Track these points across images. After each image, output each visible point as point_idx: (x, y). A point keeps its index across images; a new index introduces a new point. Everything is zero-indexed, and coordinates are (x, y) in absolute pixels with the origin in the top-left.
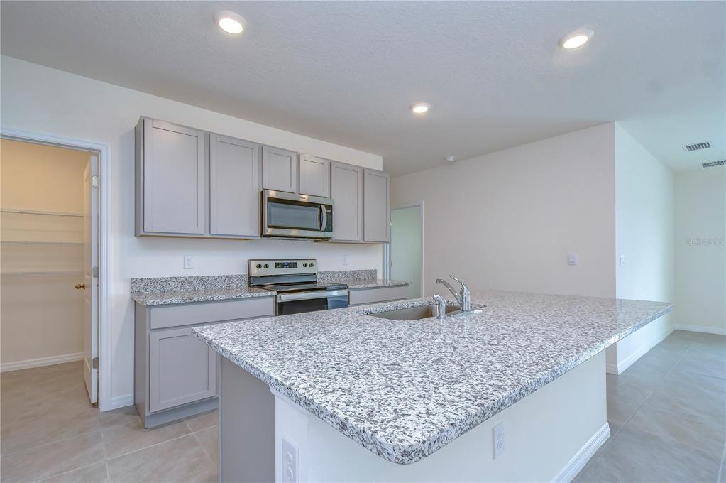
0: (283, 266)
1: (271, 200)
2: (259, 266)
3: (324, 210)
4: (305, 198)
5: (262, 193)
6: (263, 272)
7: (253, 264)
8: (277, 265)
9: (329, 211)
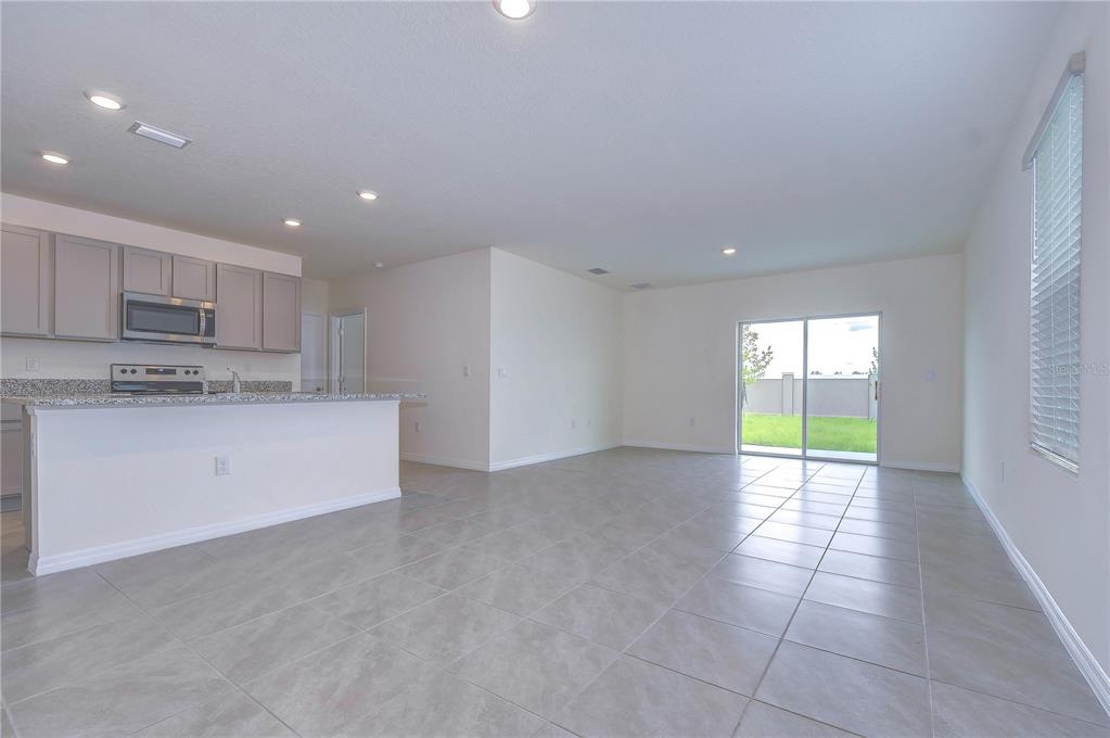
0: (156, 372)
1: (130, 303)
2: (124, 371)
3: (202, 314)
4: (177, 302)
5: (122, 294)
6: (129, 377)
7: (117, 370)
8: (149, 372)
9: (211, 316)
